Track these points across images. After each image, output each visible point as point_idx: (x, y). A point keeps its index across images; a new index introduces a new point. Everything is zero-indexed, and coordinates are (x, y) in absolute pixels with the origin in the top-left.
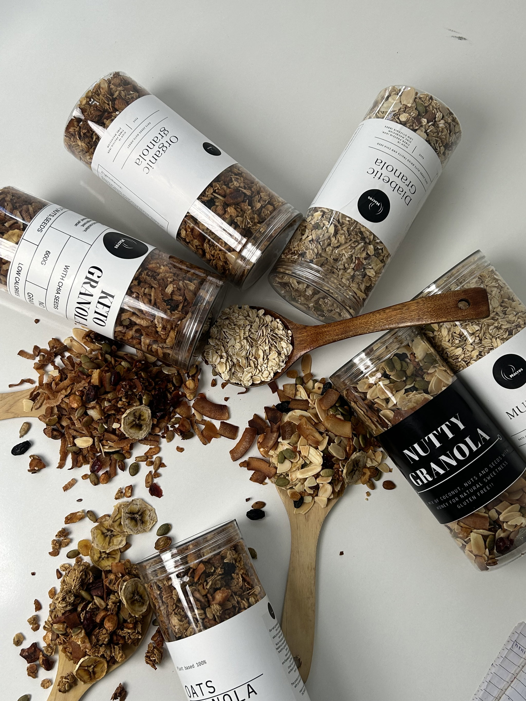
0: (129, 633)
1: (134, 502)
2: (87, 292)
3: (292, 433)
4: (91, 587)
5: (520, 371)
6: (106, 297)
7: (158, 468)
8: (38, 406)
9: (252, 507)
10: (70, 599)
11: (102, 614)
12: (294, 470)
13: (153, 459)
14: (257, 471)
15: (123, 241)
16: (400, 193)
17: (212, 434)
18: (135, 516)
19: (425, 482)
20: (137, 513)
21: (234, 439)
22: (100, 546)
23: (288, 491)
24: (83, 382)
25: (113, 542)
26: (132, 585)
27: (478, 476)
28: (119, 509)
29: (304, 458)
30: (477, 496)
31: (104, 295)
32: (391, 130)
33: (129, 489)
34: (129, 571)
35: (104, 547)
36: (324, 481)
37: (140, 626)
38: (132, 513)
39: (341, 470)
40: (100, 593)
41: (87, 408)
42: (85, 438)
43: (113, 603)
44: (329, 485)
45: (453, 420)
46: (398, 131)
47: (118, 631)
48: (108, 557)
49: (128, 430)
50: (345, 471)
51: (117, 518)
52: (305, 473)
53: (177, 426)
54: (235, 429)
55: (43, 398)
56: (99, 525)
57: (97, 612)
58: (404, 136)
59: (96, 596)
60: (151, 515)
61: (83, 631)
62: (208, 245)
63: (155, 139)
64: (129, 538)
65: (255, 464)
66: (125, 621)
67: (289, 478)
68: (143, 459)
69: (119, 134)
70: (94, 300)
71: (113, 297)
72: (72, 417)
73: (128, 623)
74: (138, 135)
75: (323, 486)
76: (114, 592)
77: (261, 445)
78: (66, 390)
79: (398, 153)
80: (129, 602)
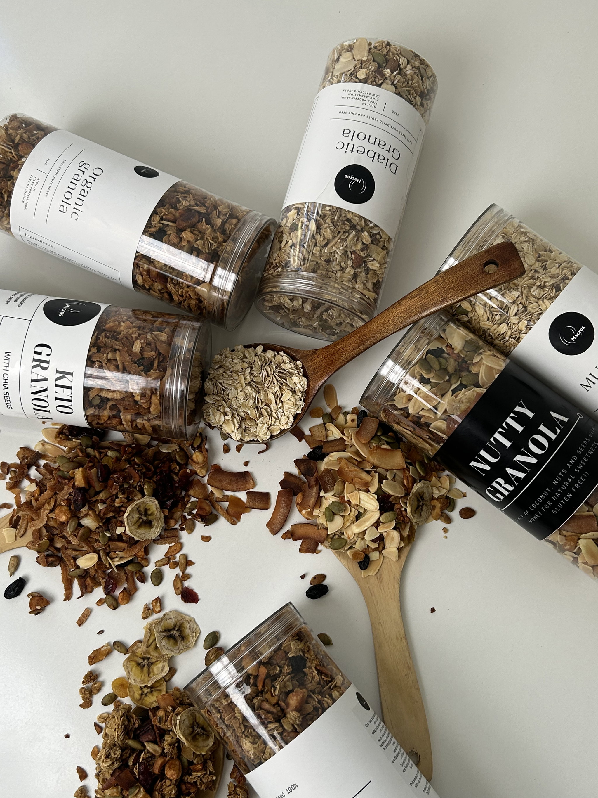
0: (199, 777)
1: (166, 616)
2: (39, 378)
3: (335, 481)
4: (140, 733)
5: (581, 330)
6: (63, 377)
7: (185, 569)
8: (22, 532)
9: (311, 584)
10: (115, 754)
11: (160, 762)
12: (348, 524)
13: (177, 559)
14: (305, 538)
15: (68, 306)
16: (382, 161)
17: (239, 510)
18: (172, 632)
19: (506, 493)
20: (174, 629)
21: (268, 509)
22: (138, 680)
23: (348, 552)
24: (66, 487)
25: (153, 672)
26: (188, 716)
27: (566, 468)
28: (150, 630)
29: (355, 507)
30: (572, 492)
31: (61, 375)
32: (351, 93)
33: (156, 603)
34: (180, 701)
35: (143, 680)
36: (387, 528)
37: (210, 764)
38: (167, 630)
39: (403, 509)
40: (151, 738)
41: (79, 519)
42: (87, 556)
43: (170, 745)
44: (394, 531)
45: (518, 409)
46: (359, 91)
47: (186, 778)
48: (151, 692)
49: (136, 532)
50: (409, 510)
51: (151, 641)
52: (362, 525)
53: (195, 512)
54: (266, 496)
55: (25, 521)
56: (131, 655)
57: (153, 761)
58: (368, 95)
59: (148, 742)
60: (192, 626)
61: (142, 789)
62: (172, 285)
63: (76, 177)
64: (171, 661)
65: (301, 531)
66: (191, 763)
67: (345, 536)
68: (164, 562)
69: (31, 183)
70: (50, 384)
71: (71, 374)
72: (65, 534)
73: (195, 764)
74: (54, 178)
75: (388, 535)
76: (168, 732)
77: (302, 506)
78: (49, 503)
79: (366, 116)
80: (189, 739)
